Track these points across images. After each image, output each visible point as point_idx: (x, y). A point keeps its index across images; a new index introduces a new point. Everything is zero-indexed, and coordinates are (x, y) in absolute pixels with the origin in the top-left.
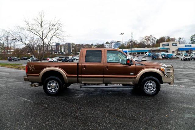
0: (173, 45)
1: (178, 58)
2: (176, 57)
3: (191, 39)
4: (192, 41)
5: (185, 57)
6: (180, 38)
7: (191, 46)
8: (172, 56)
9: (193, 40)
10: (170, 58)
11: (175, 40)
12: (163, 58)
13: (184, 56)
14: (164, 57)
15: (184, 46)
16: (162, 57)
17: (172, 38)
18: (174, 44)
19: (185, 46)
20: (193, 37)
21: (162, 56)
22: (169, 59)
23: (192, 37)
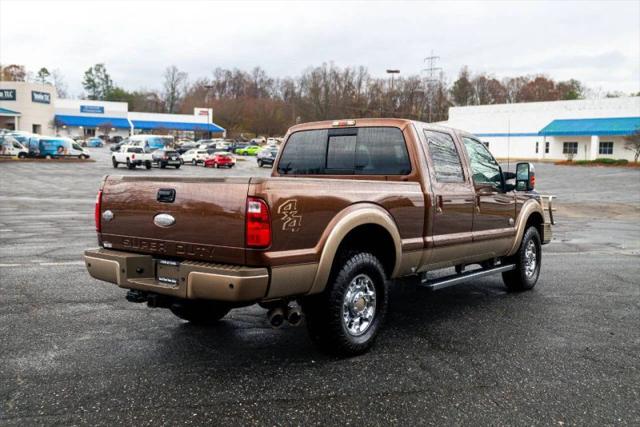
0: (33, 99)
1: (87, 157)
2: (78, 153)
3: (89, 80)
4: (89, 88)
5: (133, 157)
6: (44, 70)
7: (102, 110)
8: (61, 147)
9: (94, 86)
10: (53, 157)
11: (24, 74)
12: (21, 154)
13: (130, 150)
14: (26, 150)
15: (79, 108)
16: (16, 152)
17: (11, 67)
18: (37, 96)
19: (83, 109)
20: (94, 72)
21: (16, 146)
22: (49, 161)
23: (90, 72)
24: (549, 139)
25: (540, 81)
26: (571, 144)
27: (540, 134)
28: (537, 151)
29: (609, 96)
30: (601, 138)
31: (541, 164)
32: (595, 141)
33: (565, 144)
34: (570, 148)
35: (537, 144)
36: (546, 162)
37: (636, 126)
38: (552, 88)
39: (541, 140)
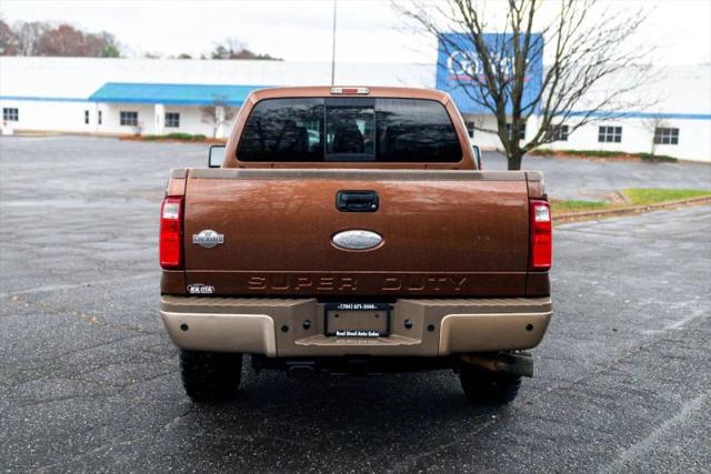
24: (103, 107)
25: (66, 29)
26: (130, 114)
27: (91, 99)
28: (87, 121)
29: (148, 56)
30: (166, 107)
31: (94, 139)
32: (160, 110)
33: (123, 114)
34: (129, 118)
35: (87, 113)
36: (100, 136)
37: (214, 95)
38: (81, 41)
39: (93, 108)
